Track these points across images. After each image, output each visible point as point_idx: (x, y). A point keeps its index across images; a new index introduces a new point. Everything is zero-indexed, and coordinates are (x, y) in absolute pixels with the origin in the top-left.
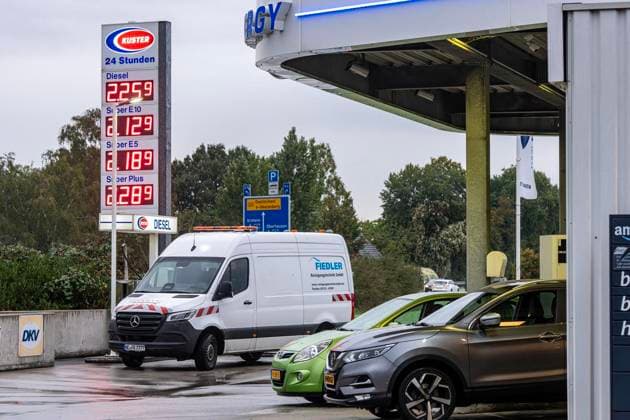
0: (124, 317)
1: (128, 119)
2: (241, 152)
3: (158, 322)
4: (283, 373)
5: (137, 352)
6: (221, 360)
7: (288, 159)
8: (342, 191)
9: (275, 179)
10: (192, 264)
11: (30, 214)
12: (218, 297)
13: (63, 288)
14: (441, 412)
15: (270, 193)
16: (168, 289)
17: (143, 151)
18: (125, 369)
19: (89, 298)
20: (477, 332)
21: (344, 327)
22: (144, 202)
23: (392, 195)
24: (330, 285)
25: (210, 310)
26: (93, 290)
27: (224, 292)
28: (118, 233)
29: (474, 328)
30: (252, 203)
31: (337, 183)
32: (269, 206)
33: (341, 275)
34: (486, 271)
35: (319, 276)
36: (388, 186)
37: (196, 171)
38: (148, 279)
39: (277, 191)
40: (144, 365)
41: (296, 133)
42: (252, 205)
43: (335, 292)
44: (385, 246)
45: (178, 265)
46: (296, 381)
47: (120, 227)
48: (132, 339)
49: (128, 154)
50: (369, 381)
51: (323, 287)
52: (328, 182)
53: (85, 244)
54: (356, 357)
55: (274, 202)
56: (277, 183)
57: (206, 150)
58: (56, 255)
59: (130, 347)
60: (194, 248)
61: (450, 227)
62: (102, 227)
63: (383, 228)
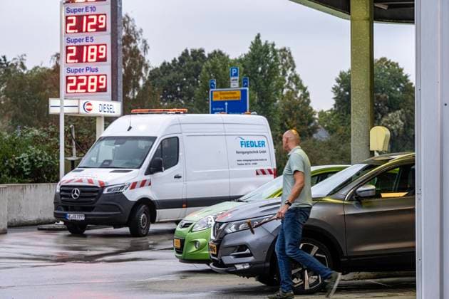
0: (67, 190)
1: (85, 18)
2: (218, 55)
3: (96, 194)
4: (182, 242)
5: (78, 221)
6: (153, 227)
7: (254, 60)
8: (300, 86)
9: (236, 75)
10: (128, 142)
11: (38, 106)
12: (150, 171)
13: (22, 165)
14: (318, 280)
15: (232, 86)
16: (106, 165)
17: (98, 46)
18: (69, 236)
19: (47, 173)
20: (354, 203)
21: (241, 199)
22: (99, 90)
23: (342, 90)
24: (255, 162)
25: (143, 183)
26: (51, 167)
27: (155, 167)
28: (65, 116)
29: (351, 199)
30: (217, 94)
31: (296, 79)
32: (230, 97)
33: (265, 152)
34: (369, 146)
35: (243, 153)
36: (338, 81)
37: (181, 71)
38: (90, 155)
39: (237, 84)
40: (86, 232)
41: (260, 38)
42: (216, 96)
43: (258, 168)
44: (335, 131)
45: (115, 144)
46: (194, 249)
47: (67, 110)
48: (73, 210)
49: (85, 48)
50: (248, 251)
51: (248, 162)
52: (290, 79)
53: (48, 127)
54: (237, 227)
55: (235, 93)
56: (238, 78)
57: (190, 53)
58: (22, 136)
59: (72, 216)
60: (130, 128)
61: (390, 115)
62: (52, 111)
63: (335, 116)
